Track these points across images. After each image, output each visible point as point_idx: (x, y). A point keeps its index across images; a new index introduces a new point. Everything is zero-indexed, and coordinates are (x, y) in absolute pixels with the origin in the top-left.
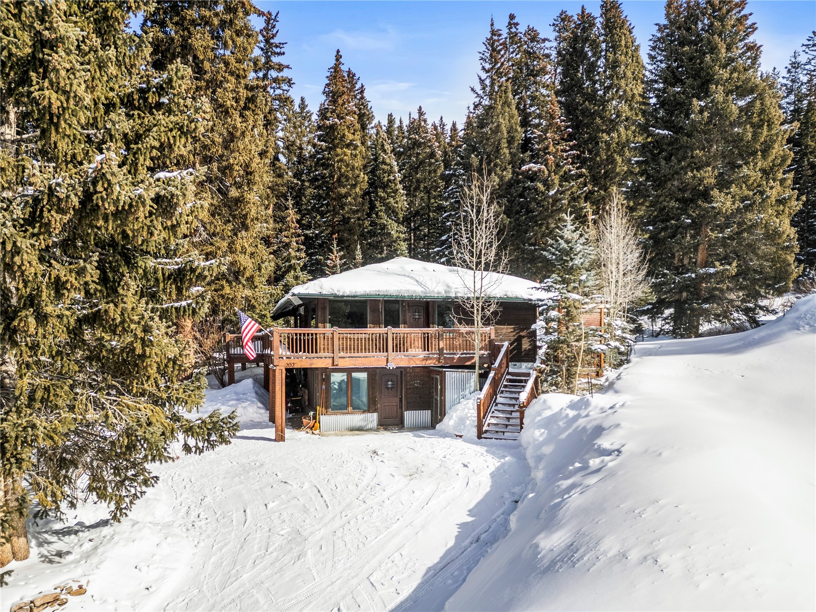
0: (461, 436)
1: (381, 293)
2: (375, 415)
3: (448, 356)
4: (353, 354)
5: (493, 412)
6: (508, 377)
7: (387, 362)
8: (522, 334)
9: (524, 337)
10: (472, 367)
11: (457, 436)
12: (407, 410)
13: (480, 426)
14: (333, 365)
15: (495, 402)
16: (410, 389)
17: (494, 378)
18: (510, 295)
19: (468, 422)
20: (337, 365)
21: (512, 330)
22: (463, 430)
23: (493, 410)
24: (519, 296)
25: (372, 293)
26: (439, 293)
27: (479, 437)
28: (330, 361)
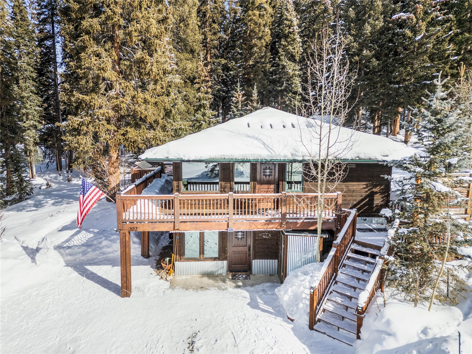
0: (292, 320)
1: (227, 157)
2: (225, 262)
3: (291, 221)
6: (354, 247)
7: (228, 227)
8: (375, 190)
9: (376, 193)
11: (289, 318)
13: (313, 313)
14: (174, 229)
16: (258, 240)
17: (335, 256)
19: (301, 305)
20: (178, 229)
22: (296, 313)
23: (331, 290)
25: (217, 157)
27: (311, 327)
28: (172, 225)
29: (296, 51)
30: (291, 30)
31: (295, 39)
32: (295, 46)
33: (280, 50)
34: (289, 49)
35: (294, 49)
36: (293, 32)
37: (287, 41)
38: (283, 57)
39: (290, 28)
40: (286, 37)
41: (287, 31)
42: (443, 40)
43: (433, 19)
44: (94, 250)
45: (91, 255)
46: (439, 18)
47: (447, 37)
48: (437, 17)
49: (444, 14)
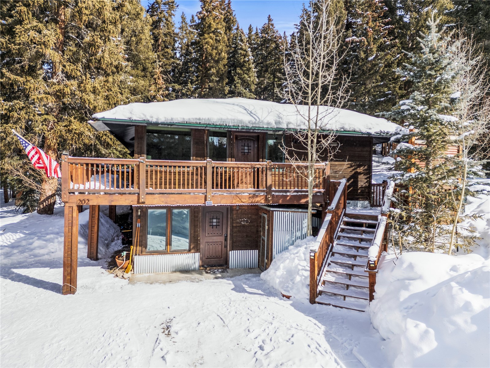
0: (288, 297)
1: (202, 122)
2: (197, 255)
3: (277, 194)
4: (163, 190)
5: (329, 264)
6: (346, 219)
7: (206, 200)
8: (359, 170)
9: (360, 173)
10: (305, 207)
11: (283, 296)
12: (232, 249)
13: (313, 285)
14: (138, 202)
15: (331, 251)
16: (236, 227)
17: (331, 223)
18: (347, 127)
19: (298, 278)
20: (143, 203)
21: (349, 166)
22: (292, 289)
23: (329, 261)
24: (357, 130)
25: (192, 121)
26: (268, 123)
27: (312, 301)
28: (135, 197)
29: (252, 80)
30: (246, 59)
31: (250, 68)
32: (251, 75)
33: (236, 78)
34: (244, 77)
35: (250, 77)
36: (248, 61)
37: (242, 70)
38: (239, 85)
39: (245, 58)
40: (242, 66)
41: (242, 60)
42: (393, 63)
43: (381, 44)
44: (22, 252)
45: (17, 257)
46: (388, 43)
47: (395, 60)
48: (385, 42)
49: (391, 40)
